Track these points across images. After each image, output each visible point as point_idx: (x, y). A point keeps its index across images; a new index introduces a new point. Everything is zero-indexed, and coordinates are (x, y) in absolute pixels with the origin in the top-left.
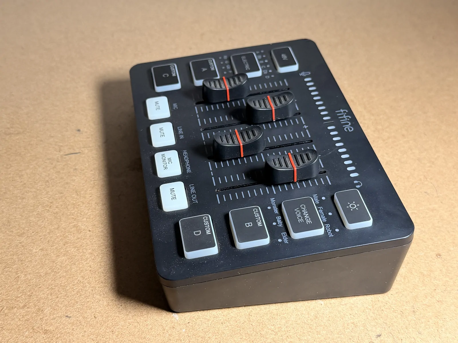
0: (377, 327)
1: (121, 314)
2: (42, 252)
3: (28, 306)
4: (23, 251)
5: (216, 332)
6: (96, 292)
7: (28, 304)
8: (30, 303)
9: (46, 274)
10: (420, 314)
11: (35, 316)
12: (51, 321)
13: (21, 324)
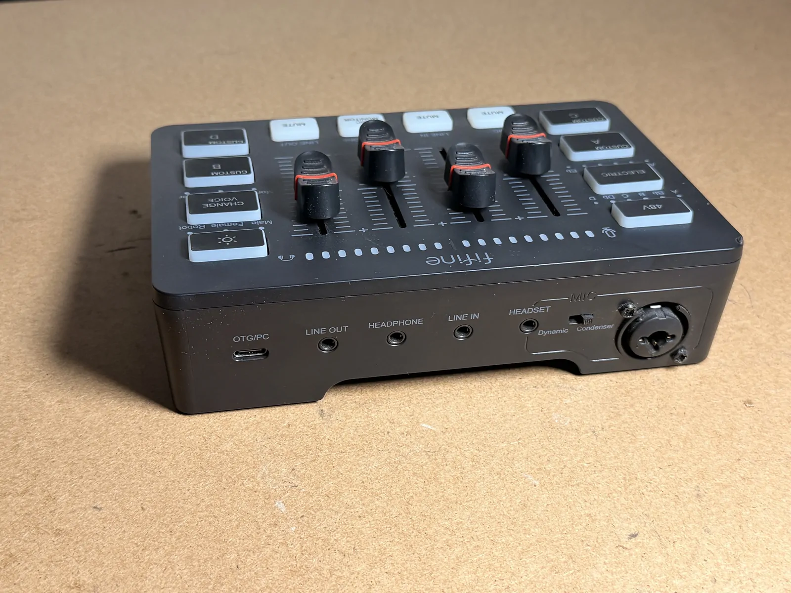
0: (632, 521)
1: (187, 504)
2: (61, 405)
3: (31, 492)
4: (29, 404)
5: (348, 531)
6: (147, 469)
7: (32, 488)
8: (35, 486)
9: (65, 440)
10: (710, 500)
11: (42, 507)
12: (69, 514)
13: (17, 520)
